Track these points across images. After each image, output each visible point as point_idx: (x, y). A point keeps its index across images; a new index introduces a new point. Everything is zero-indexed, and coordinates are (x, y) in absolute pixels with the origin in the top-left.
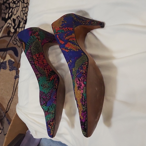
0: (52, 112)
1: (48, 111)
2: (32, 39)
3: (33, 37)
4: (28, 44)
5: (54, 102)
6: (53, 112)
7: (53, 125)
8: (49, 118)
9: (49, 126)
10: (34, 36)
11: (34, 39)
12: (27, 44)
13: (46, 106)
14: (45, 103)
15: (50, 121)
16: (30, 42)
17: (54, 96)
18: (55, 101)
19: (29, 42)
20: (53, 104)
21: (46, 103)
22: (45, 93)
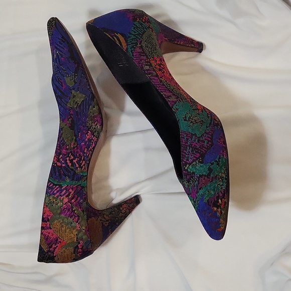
0: (220, 174)
1: (209, 174)
2: (139, 28)
3: (141, 24)
4: (133, 37)
5: (221, 152)
6: (224, 176)
7: (225, 205)
8: (214, 190)
9: (215, 209)
10: (142, 21)
11: (142, 26)
12: (130, 37)
13: (201, 163)
14: (200, 157)
15: (218, 198)
16: (135, 32)
17: (220, 139)
18: (223, 151)
19: (133, 33)
20: (220, 158)
21: (202, 156)
22: (195, 135)
